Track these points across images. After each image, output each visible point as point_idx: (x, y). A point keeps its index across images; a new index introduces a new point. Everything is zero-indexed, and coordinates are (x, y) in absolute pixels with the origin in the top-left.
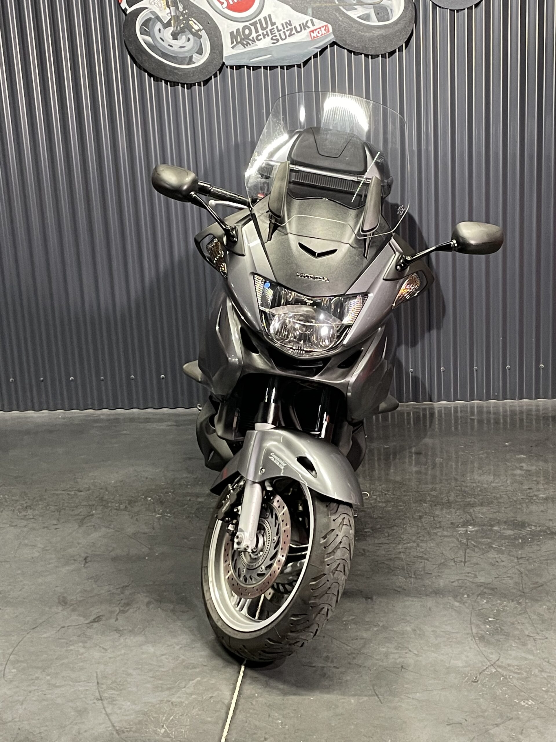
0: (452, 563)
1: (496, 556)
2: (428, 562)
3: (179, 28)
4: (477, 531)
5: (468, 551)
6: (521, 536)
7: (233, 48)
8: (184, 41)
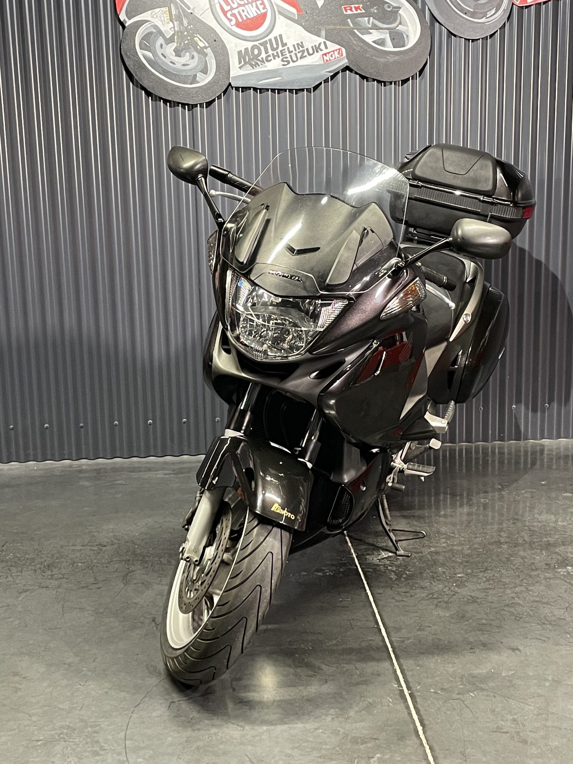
3: (182, 43)
7: (240, 68)
8: (188, 58)
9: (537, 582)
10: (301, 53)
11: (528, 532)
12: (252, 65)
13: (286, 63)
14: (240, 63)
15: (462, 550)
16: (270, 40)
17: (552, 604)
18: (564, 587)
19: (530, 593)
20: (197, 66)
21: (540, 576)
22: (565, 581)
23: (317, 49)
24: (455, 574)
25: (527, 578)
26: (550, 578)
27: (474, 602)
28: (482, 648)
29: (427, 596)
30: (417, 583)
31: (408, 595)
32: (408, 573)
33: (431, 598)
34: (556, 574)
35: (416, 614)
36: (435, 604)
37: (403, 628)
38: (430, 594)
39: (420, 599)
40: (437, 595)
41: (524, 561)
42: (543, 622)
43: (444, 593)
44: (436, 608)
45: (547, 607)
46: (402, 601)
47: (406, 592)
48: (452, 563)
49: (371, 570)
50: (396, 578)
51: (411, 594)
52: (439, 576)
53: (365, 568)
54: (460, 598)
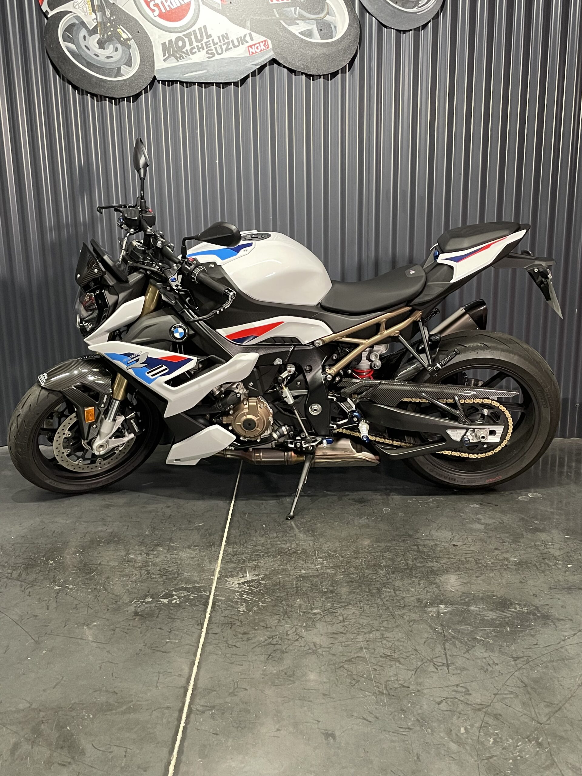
0: (432, 668)
1: (486, 655)
2: (400, 666)
3: (106, 35)
4: (451, 613)
5: (447, 645)
6: (506, 620)
7: (164, 60)
8: (112, 51)
9: (397, 626)
10: (225, 46)
11: (416, 553)
12: (176, 58)
13: (211, 56)
14: (164, 55)
15: (335, 574)
16: (194, 31)
18: (426, 635)
19: (384, 642)
20: (121, 58)
21: (405, 617)
22: (430, 626)
23: (242, 40)
24: (312, 609)
25: (388, 619)
26: (413, 621)
28: (291, 729)
33: (268, 644)
34: (425, 615)
35: (241, 668)
36: (269, 653)
37: (215, 691)
38: (269, 638)
39: (255, 645)
40: (277, 639)
41: (395, 593)
42: (381, 690)
43: (286, 637)
44: (267, 660)
45: (394, 667)
46: (234, 647)
47: (245, 633)
48: (315, 593)
49: (224, 599)
50: (244, 611)
51: (249, 636)
52: (292, 611)
53: (218, 595)
54: (301, 646)
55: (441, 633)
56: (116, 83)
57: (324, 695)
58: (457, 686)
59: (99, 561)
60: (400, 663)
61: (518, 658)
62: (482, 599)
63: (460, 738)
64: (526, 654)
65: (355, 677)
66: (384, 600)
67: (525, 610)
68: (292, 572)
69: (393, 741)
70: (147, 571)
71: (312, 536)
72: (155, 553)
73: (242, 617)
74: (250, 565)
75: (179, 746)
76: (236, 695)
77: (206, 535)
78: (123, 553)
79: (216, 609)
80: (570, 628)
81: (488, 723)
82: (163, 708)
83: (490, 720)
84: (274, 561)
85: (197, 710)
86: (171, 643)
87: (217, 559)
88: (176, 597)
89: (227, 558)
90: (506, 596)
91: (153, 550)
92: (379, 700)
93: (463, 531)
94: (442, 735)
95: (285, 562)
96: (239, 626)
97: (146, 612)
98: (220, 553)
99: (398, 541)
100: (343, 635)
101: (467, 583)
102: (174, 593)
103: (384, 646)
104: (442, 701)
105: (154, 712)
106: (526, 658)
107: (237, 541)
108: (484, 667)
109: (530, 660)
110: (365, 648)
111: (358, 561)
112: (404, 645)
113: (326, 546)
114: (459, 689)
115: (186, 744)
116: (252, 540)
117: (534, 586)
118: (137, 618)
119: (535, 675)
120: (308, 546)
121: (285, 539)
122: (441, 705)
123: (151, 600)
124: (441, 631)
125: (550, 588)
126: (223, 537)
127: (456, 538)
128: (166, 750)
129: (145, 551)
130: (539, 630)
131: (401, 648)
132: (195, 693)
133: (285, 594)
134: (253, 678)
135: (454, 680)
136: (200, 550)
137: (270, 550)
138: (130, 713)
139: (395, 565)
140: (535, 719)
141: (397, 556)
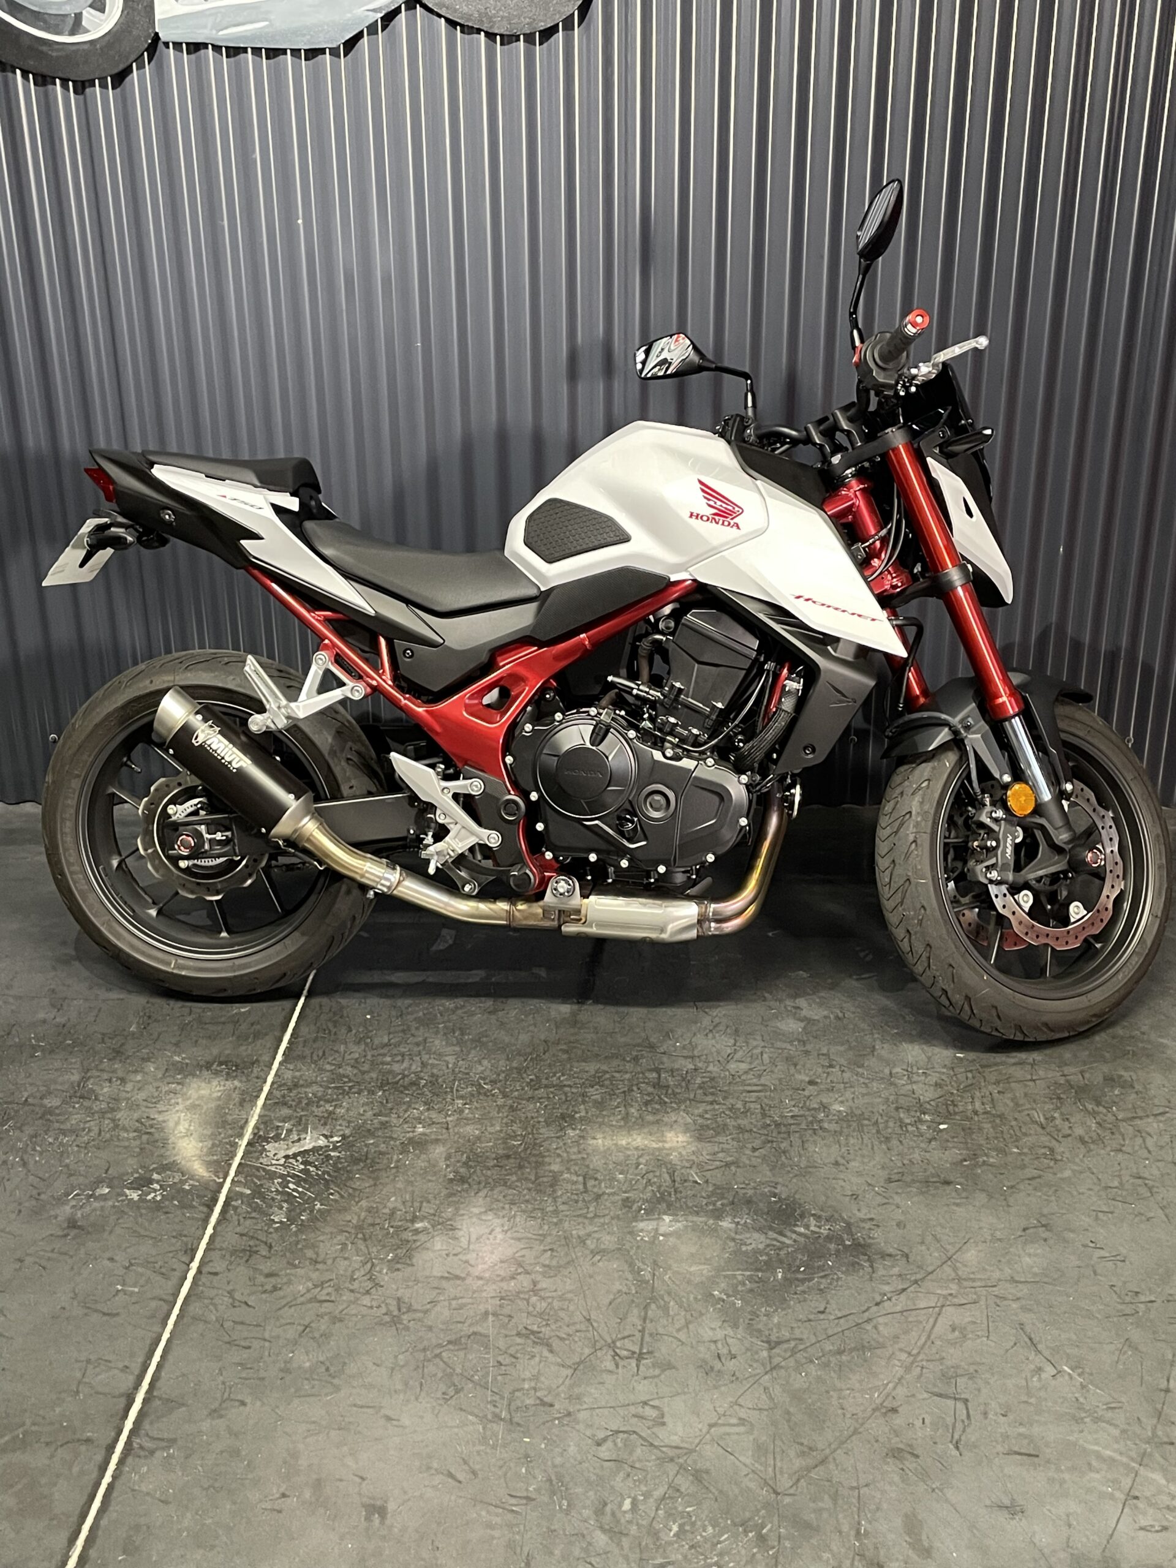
0: (607, 1363)
1: (720, 1334)
2: (550, 1356)
4: (679, 1234)
5: (652, 1310)
6: (782, 1254)
9: (568, 1264)
11: (650, 1089)
15: (479, 1138)
17: (555, 1343)
18: (617, 1286)
19: (534, 1299)
21: (588, 1242)
22: (631, 1265)
24: (413, 1220)
25: (555, 1247)
26: (604, 1251)
27: (395, 1321)
28: (307, 1494)
29: (308, 1291)
30: (313, 1246)
31: (270, 1283)
32: (318, 1206)
33: (310, 1301)
34: (628, 1237)
35: (245, 1354)
36: (306, 1323)
37: (183, 1405)
38: (316, 1286)
39: (284, 1302)
40: (330, 1290)
41: (585, 1184)
42: (497, 1410)
43: (347, 1285)
44: (300, 1336)
45: (537, 1359)
46: (243, 1306)
47: (269, 1275)
48: (430, 1181)
49: (249, 1192)
50: (281, 1222)
51: (279, 1280)
52: (373, 1225)
53: (239, 1182)
54: (372, 1307)
55: (647, 1282)
56: (74, 48)
57: (389, 1419)
58: (645, 1403)
59: (26, 1094)
60: (551, 1351)
61: (778, 1343)
62: (749, 1202)
63: (618, 1521)
64: (797, 1333)
65: (456, 1380)
66: (560, 1200)
67: (824, 1231)
68: (397, 1133)
69: (490, 1526)
70: (113, 1120)
71: (458, 1043)
72: (139, 1078)
73: (274, 1235)
74: (318, 1111)
75: (91, 1528)
76: (221, 1417)
77: (247, 1039)
78: (76, 1077)
79: (228, 1216)
80: (900, 1275)
81: (678, 1490)
82: (79, 1440)
83: (685, 1483)
84: (367, 1104)
85: (141, 1447)
86: (125, 1292)
87: (258, 1097)
88: (156, 1186)
89: (277, 1094)
90: (797, 1196)
91: (136, 1072)
92: (488, 1433)
93: (759, 1038)
94: (586, 1513)
95: (389, 1105)
96: (265, 1257)
97: (92, 1219)
98: (265, 1082)
99: (624, 1059)
100: (458, 1282)
101: (733, 1163)
102: (155, 1176)
103: (531, 1309)
104: (605, 1440)
105: (59, 1451)
106: (793, 1344)
107: (307, 1052)
108: (706, 1363)
109: (802, 1347)
110: (493, 1315)
111: (532, 1106)
112: (571, 1308)
113: (481, 1068)
114: (649, 1412)
115: (104, 1522)
116: (337, 1051)
117: (859, 1174)
118: (73, 1232)
119: (799, 1381)
120: (444, 1068)
121: (403, 1050)
122: (603, 1448)
123: (107, 1190)
124: (648, 1277)
125: (889, 1181)
126: (281, 1041)
127: (740, 1054)
128: (64, 1535)
129: (120, 1074)
130: (839, 1279)
131: (562, 1314)
132: (145, 1409)
133: (371, 1182)
134: (263, 1379)
135: (643, 1389)
136: (228, 1074)
137: (367, 1077)
138: (14, 1451)
139: (604, 1116)
140: (771, 1483)
141: (612, 1094)
